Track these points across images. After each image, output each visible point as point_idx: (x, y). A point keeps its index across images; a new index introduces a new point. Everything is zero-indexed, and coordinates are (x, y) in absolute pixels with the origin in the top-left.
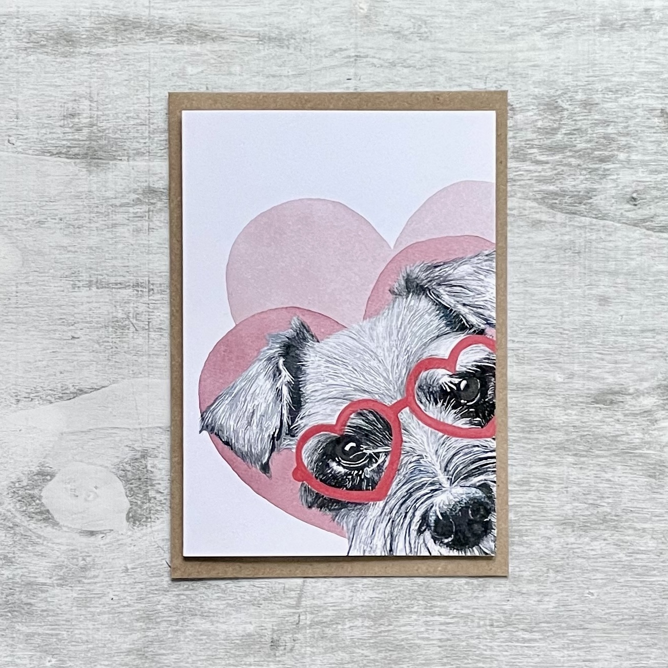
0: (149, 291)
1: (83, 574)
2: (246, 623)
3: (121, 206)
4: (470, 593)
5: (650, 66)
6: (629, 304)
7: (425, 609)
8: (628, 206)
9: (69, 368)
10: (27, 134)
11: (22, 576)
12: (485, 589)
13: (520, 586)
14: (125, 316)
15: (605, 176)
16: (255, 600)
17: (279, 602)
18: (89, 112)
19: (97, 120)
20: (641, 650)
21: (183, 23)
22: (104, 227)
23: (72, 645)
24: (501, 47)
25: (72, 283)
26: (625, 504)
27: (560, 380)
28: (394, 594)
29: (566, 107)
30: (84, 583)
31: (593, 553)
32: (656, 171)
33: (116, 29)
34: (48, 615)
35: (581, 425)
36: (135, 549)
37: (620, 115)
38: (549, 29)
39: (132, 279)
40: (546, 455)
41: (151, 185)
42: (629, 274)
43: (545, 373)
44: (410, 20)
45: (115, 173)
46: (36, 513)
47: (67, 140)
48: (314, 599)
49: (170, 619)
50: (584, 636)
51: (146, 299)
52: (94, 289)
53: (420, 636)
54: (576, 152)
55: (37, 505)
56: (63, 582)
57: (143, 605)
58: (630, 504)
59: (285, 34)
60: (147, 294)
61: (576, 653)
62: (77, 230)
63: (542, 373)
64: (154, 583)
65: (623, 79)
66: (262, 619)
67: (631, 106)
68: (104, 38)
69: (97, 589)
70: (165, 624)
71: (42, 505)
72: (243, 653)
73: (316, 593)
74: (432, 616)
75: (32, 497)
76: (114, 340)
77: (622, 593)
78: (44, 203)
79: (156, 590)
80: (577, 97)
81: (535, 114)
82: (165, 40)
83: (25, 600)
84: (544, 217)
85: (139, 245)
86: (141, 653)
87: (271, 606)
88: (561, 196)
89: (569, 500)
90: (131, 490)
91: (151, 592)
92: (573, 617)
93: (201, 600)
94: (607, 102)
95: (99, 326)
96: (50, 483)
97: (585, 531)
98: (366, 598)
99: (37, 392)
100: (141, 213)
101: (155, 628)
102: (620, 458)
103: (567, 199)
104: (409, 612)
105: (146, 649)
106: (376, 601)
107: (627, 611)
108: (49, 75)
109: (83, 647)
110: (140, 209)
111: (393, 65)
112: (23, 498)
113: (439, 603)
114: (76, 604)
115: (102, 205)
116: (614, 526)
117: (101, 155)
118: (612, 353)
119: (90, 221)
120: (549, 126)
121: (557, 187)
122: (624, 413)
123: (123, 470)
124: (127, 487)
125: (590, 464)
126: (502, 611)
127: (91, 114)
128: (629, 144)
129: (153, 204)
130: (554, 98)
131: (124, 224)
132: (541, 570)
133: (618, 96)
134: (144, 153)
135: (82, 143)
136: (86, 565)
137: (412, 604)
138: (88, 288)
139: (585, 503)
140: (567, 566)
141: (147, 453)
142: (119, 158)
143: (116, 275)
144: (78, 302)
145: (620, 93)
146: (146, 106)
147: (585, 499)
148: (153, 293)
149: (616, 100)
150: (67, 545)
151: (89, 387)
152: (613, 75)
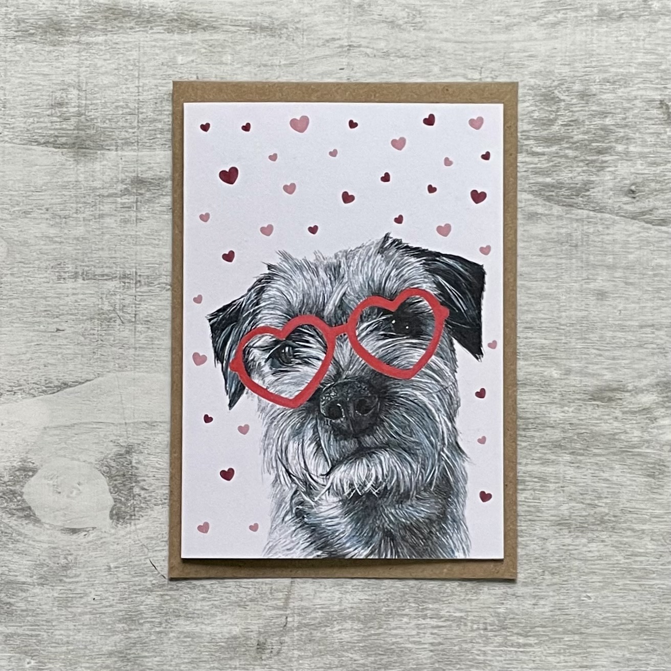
0: (136, 283)
1: (64, 573)
2: (231, 625)
3: (108, 196)
4: (463, 596)
5: (648, 57)
6: (627, 299)
7: (417, 611)
8: (626, 199)
9: (53, 361)
10: (14, 123)
11: (2, 574)
12: (478, 591)
13: (514, 589)
14: (112, 309)
15: (602, 168)
16: (241, 600)
17: (266, 604)
18: (77, 101)
19: (86, 109)
20: (640, 657)
21: (173, 12)
22: (91, 218)
23: (52, 647)
24: (496, 37)
25: (57, 274)
26: (624, 504)
27: (556, 376)
28: (385, 596)
29: (562, 98)
30: (65, 582)
31: (591, 554)
32: (655, 163)
33: (106, 18)
34: (28, 615)
35: (578, 422)
36: (119, 547)
37: (617, 106)
38: (546, 19)
39: (119, 271)
40: (541, 453)
41: (140, 175)
42: (627, 268)
43: (541, 369)
44: (404, 10)
45: (102, 163)
46: (17, 510)
47: (54, 129)
48: (302, 600)
49: (153, 620)
50: (581, 642)
51: (132, 291)
52: (80, 281)
53: (411, 639)
54: (573, 143)
55: (19, 501)
56: (43, 581)
57: (126, 606)
58: (628, 505)
59: (276, 23)
60: (134, 286)
61: (573, 658)
62: (64, 220)
63: (538, 369)
64: (137, 583)
65: (621, 70)
66: (249, 621)
67: (630, 97)
68: (94, 26)
69: (79, 588)
70: (148, 625)
71: (23, 501)
72: (228, 656)
73: (304, 594)
74: (424, 619)
75: (14, 493)
76: (99, 332)
77: (620, 597)
78: (30, 193)
79: (139, 590)
80: (574, 88)
81: (531, 105)
82: (155, 29)
83: (6, 600)
84: (540, 210)
85: (126, 236)
86: (123, 656)
87: (258, 608)
88: (557, 188)
89: (565, 500)
90: (115, 486)
91: (134, 592)
92: (569, 621)
93: (185, 601)
94: (605, 93)
95: (85, 318)
96: (32, 479)
97: (582, 532)
98: (356, 600)
99: (20, 385)
100: (128, 203)
101: (137, 630)
102: (618, 457)
103: (564, 192)
104: (399, 615)
105: (128, 651)
106: (366, 603)
107: (625, 615)
108: (38, 64)
109: (64, 649)
110: (128, 200)
111: (386, 55)
112: (4, 494)
113: (431, 606)
114: (56, 603)
115: (89, 195)
116: (612, 527)
117: (89, 145)
118: (610, 348)
119: (77, 211)
120: (546, 117)
121: (553, 179)
122: (622, 411)
123: (107, 466)
124: (111, 484)
125: (588, 462)
126: (496, 615)
127: (79, 103)
128: (627, 136)
129: (141, 194)
130: (551, 89)
131: (112, 215)
132: (536, 571)
133: (616, 87)
134: (133, 143)
135: (70, 132)
136: (68, 564)
137: (403, 607)
138: (74, 280)
139: (582, 503)
140: (564, 569)
141: (131, 449)
142: (107, 148)
143: (102, 267)
144: (63, 294)
145: (618, 83)
146: (136, 96)
147: (583, 499)
148: (140, 285)
149: (614, 91)
150: (49, 543)
151: (73, 381)
152: (611, 66)
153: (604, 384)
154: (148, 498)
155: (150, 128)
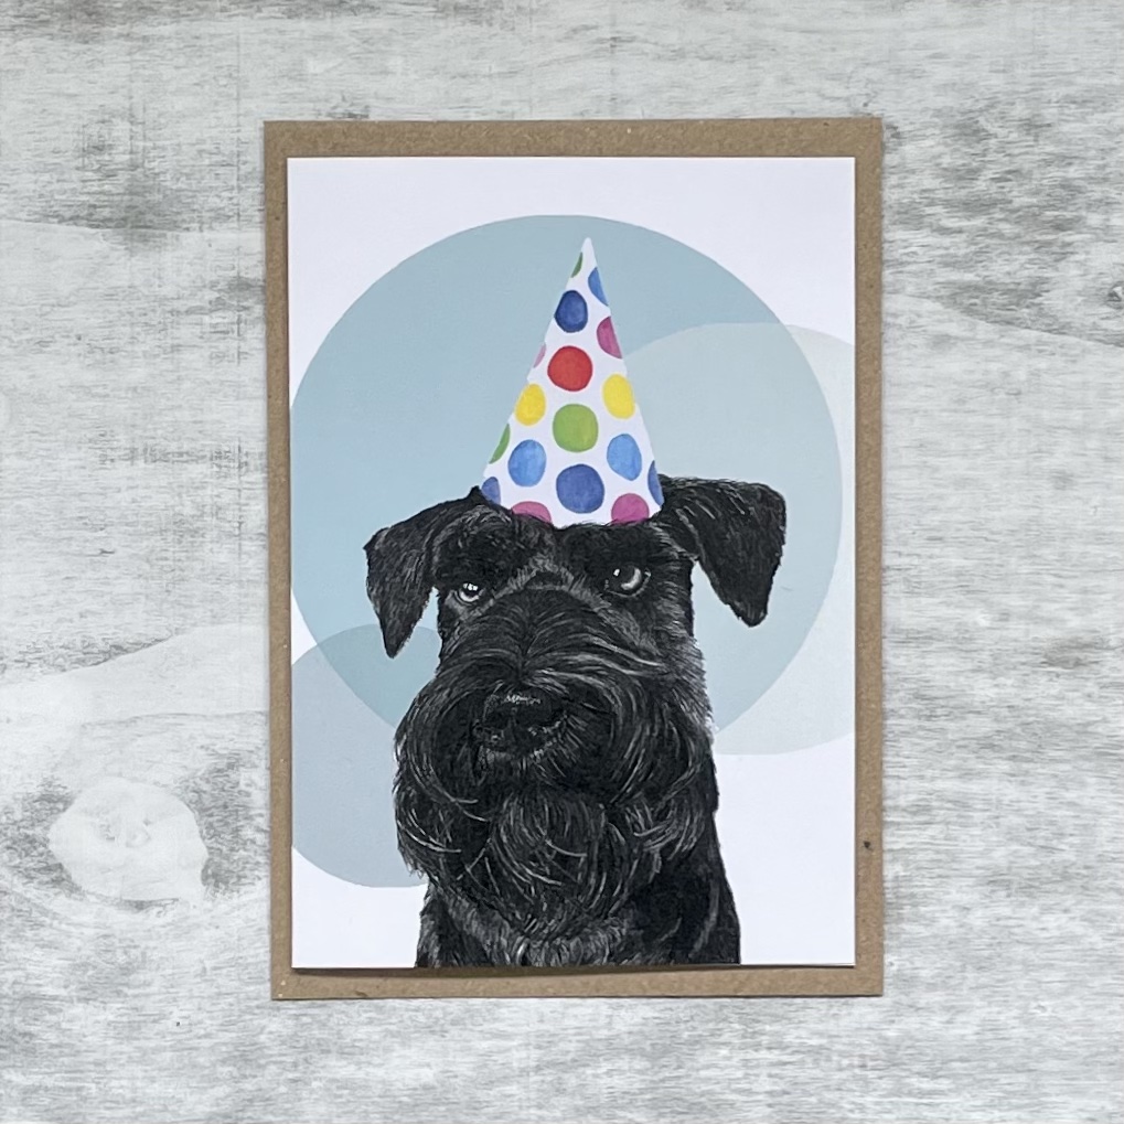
0: (240, 467)
1: (126, 979)
2: (421, 1066)
3: (189, 312)
6: (1108, 486)
7: (744, 1037)
8: (1106, 310)
9: (94, 607)
10: (17, 183)
11: (15, 983)
13: (912, 996)
14: (199, 513)
15: (1063, 256)
16: (436, 1023)
17: (480, 1028)
18: (129, 143)
19: (144, 157)
22: (157, 351)
23: (105, 1108)
26: (1102, 845)
27: (984, 623)
29: (993, 130)
30: (126, 996)
31: (1045, 934)
34: (62, 1055)
35: (1022, 704)
36: (220, 933)
37: (1090, 144)
39: (208, 445)
40: (959, 759)
41: (242, 274)
42: (1107, 432)
43: (958, 611)
45: (176, 253)
46: (39, 870)
47: (89, 193)
48: (541, 1021)
49: (283, 1058)
50: (1029, 1085)
51: (234, 481)
52: (141, 463)
53: (734, 1086)
54: (1012, 211)
55: (41, 855)
56: (88, 994)
58: (1109, 848)
60: (236, 472)
62: (109, 356)
63: (952, 611)
64: (254, 995)
65: (1096, 81)
66: (450, 1059)
67: (1111, 129)
68: (155, 7)
69: (151, 1007)
70: (273, 1068)
71: (49, 854)
74: (756, 1051)
75: (31, 840)
76: (177, 555)
77: (1097, 1007)
78: (48, 309)
79: (258, 1007)
80: (1013, 113)
81: (938, 144)
82: (266, 12)
83: (23, 1028)
84: (953, 329)
85: (222, 383)
87: (466, 1034)
88: (984, 292)
89: (1001, 839)
90: (210, 826)
91: (249, 1011)
92: (1008, 1050)
93: (338, 1024)
94: (1067, 121)
95: (152, 529)
96: (64, 816)
97: (1030, 895)
98: (637, 1020)
99: (38, 651)
100: (224, 324)
101: (255, 1077)
102: (1092, 764)
103: (996, 297)
104: (714, 1044)
105: (240, 1114)
106: (658, 1024)
107: (1105, 1038)
108: (55, 75)
109: (127, 1111)
110: (222, 318)
111: (679, 54)
112: (14, 843)
113: (768, 1028)
114: (112, 1033)
115: (154, 311)
116: (1082, 887)
117: (151, 221)
118: (1078, 574)
119: (133, 339)
120: (964, 165)
121: (978, 275)
122: (1099, 683)
123: (194, 791)
124: (203, 822)
125: (1040, 774)
126: (881, 1041)
127: (131, 145)
128: (1107, 198)
129: (246, 308)
130: (972, 115)
131: (194, 346)
132: (951, 965)
133: (1087, 110)
134: (229, 217)
135: (116, 198)
136: (130, 964)
137: (719, 1030)
138: (129, 462)
139: (1030, 844)
140: (999, 959)
141: (237, 760)
142: (185, 226)
143: (180, 439)
144: (111, 488)
145: (1091, 105)
146: (233, 132)
147: (1031, 838)
148: (247, 471)
149: (1084, 118)
150: (96, 927)
151: (131, 641)
152: (1079, 73)
153: (1069, 637)
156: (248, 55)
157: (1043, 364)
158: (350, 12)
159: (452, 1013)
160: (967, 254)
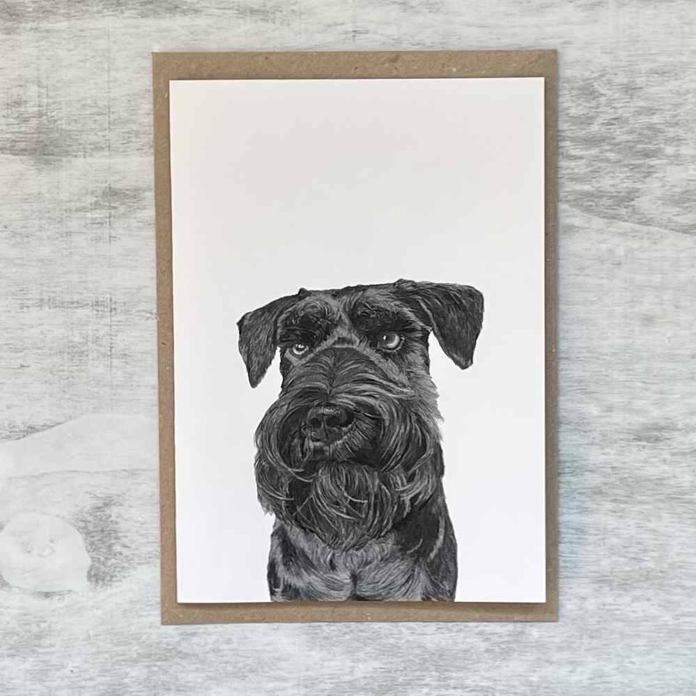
0: (111, 311)
1: (37, 642)
3: (78, 210)
4: (490, 662)
7: (439, 681)
8: (677, 209)
9: (17, 402)
12: (508, 658)
13: (548, 654)
14: (82, 341)
15: (649, 174)
16: (239, 671)
17: (267, 675)
18: (37, 99)
19: (47, 109)
22: (57, 235)
24: (526, 21)
26: (672, 558)
27: (596, 413)
28: (402, 664)
29: (603, 92)
30: (39, 653)
31: (634, 615)
35: (620, 465)
36: (99, 613)
37: (667, 101)
39: (90, 297)
40: (578, 501)
41: (112, 186)
42: (677, 289)
43: (579, 405)
45: (69, 172)
47: (11, 132)
48: (307, 670)
51: (107, 320)
52: (46, 309)
54: (616, 145)
56: (14, 652)
57: (108, 679)
58: (677, 559)
59: (269, 5)
60: (108, 314)
62: (25, 239)
63: (575, 406)
64: (120, 653)
65: (671, 59)
67: (681, 91)
68: (54, 10)
69: (54, 660)
74: (446, 689)
76: (70, 368)
77: (668, 662)
79: (123, 660)
80: (617, 80)
82: (127, 13)
84: (577, 222)
85: (99, 256)
87: (258, 678)
88: (596, 198)
89: (606, 553)
90: (92, 543)
91: (118, 663)
92: (610, 690)
93: (176, 672)
94: (652, 86)
95: (53, 352)
97: (625, 590)
98: (369, 669)
100: (100, 218)
102: (666, 505)
103: (605, 201)
104: (419, 685)
106: (381, 672)
110: (99, 214)
113: (454, 675)
114: (29, 677)
115: (54, 209)
116: (658, 584)
117: (52, 151)
118: (657, 381)
119: (41, 228)
120: (584, 114)
121: (593, 187)
122: (670, 453)
123: (82, 521)
124: (88, 541)
125: (632, 511)
126: (528, 684)
127: (39, 101)
128: (678, 136)
129: (114, 208)
130: (589, 81)
131: (82, 233)
132: (573, 635)
133: (665, 79)
134: (103, 148)
135: (29, 136)
136: (41, 632)
137: (423, 676)
138: (39, 308)
139: (626, 557)
140: (604, 631)
141: (111, 501)
142: (74, 154)
143: (72, 292)
144: (26, 325)
145: (668, 75)
146: (105, 92)
147: (626, 552)
148: (116, 314)
149: (663, 84)
150: (19, 609)
151: (41, 424)
152: (659, 54)
153: (651, 422)
154: (131, 557)
155: (123, 130)
156: (115, 42)
157: (636, 245)
158: (183, 14)
159: (249, 665)
160: (585, 173)
